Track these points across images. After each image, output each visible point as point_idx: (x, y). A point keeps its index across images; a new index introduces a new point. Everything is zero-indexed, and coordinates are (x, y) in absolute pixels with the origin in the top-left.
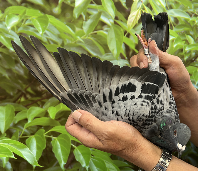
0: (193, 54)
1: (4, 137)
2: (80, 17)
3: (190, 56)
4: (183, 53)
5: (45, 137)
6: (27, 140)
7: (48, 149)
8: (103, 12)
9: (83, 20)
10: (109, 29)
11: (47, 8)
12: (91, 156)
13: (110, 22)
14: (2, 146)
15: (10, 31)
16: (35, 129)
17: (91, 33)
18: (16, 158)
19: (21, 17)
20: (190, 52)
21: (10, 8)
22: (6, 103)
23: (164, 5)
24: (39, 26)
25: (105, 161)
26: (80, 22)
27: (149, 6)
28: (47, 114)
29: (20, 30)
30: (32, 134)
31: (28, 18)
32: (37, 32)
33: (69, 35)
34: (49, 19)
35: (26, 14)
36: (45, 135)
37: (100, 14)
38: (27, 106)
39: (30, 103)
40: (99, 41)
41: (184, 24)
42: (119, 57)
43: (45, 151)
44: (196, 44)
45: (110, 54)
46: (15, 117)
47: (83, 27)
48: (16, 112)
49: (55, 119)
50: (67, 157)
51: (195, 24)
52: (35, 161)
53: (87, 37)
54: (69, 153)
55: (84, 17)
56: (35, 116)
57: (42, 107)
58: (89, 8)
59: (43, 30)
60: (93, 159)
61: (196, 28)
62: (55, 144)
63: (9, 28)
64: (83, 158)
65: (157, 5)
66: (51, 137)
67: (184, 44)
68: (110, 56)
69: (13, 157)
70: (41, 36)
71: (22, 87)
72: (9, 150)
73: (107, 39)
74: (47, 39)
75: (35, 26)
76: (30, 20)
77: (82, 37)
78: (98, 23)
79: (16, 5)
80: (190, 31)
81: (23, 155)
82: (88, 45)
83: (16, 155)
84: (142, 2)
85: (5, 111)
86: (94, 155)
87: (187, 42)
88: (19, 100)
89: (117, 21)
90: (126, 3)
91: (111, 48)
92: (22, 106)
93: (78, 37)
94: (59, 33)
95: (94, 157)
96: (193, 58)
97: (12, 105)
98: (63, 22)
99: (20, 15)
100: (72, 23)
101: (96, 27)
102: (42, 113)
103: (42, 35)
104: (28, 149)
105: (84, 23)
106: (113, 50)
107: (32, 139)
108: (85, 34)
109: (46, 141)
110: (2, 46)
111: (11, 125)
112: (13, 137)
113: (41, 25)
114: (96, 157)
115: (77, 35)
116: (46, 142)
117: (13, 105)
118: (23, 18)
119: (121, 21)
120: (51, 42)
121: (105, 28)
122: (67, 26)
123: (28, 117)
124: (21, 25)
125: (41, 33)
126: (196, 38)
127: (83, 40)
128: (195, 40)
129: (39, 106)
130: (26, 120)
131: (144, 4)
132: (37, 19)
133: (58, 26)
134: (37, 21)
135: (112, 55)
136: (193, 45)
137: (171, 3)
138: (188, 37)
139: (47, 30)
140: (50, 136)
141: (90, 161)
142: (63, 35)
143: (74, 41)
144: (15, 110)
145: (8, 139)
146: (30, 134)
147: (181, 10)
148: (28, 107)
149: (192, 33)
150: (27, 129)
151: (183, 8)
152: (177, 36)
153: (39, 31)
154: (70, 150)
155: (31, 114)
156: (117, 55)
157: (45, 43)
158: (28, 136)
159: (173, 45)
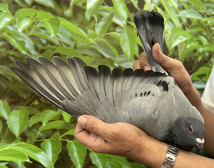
0: (207, 54)
1: (18, 141)
2: (92, 19)
3: (204, 56)
4: (197, 54)
5: (60, 141)
6: (42, 143)
7: (63, 152)
8: (116, 14)
9: (96, 22)
10: (122, 30)
11: (59, 10)
12: (108, 159)
13: (123, 24)
14: (17, 150)
15: (21, 34)
16: (50, 133)
17: (104, 35)
18: (31, 162)
19: (32, 19)
20: (204, 52)
21: (21, 10)
22: (20, 107)
23: (176, 6)
24: (51, 28)
25: (122, 164)
26: (92, 24)
27: (161, 7)
28: (61, 118)
29: (32, 33)
30: (47, 138)
31: (40, 21)
32: (49, 34)
33: (82, 37)
34: (61, 22)
35: (37, 17)
36: (60, 138)
37: (112, 16)
38: (41, 109)
39: (44, 106)
40: (112, 43)
41: (197, 24)
42: (133, 59)
43: (61, 155)
44: (209, 44)
45: (124, 55)
46: (29, 121)
47: (96, 29)
48: (30, 116)
49: (70, 122)
51: (208, 24)
52: (51, 165)
53: (100, 39)
54: (85, 156)
55: (96, 19)
56: (50, 119)
57: (56, 110)
58: (101, 10)
59: (55, 33)
60: (110, 162)
61: (209, 28)
62: (71, 148)
63: (20, 30)
64: (99, 161)
65: (169, 6)
66: (67, 140)
67: (197, 44)
68: (124, 58)
69: (29, 161)
70: (52, 39)
72: (24, 154)
73: (120, 41)
74: (59, 41)
75: (46, 29)
76: (42, 23)
77: (95, 39)
78: (111, 25)
79: (27, 8)
80: (204, 32)
81: (39, 159)
82: (101, 47)
83: (31, 159)
84: (154, 3)
85: (18, 115)
86: (110, 158)
87: (201, 43)
88: (33, 103)
89: (129, 22)
90: (139, 4)
91: (124, 50)
92: (36, 109)
93: (91, 40)
94: (71, 36)
95: (111, 160)
96: (207, 58)
97: (25, 108)
98: (75, 24)
99: (31, 17)
100: (84, 25)
101: (109, 29)
102: (57, 116)
103: (54, 38)
104: (43, 153)
105: (96, 25)
106: (127, 52)
107: (47, 142)
108: (97, 36)
109: (61, 144)
110: (14, 49)
111: (25, 128)
112: (28, 141)
114: (112, 160)
115: (90, 37)
116: (62, 146)
117: (27, 109)
118: (34, 20)
120: (63, 44)
121: (118, 30)
122: (79, 28)
123: (42, 121)
124: (32, 28)
125: (53, 35)
126: (209, 39)
127: (96, 42)
128: (209, 41)
129: (53, 109)
130: (41, 123)
131: (156, 5)
132: (48, 21)
133: (70, 28)
134: (48, 24)
135: (126, 57)
136: (206, 46)
137: (183, 4)
138: (201, 38)
139: (59, 33)
140: (65, 139)
141: (106, 164)
142: (75, 38)
143: (86, 43)
144: (28, 114)
145: (23, 143)
146: (45, 137)
147: (193, 11)
148: (42, 110)
149: (205, 34)
150: (42, 132)
151: (196, 9)
152: (190, 36)
153: (51, 34)
154: (86, 153)
155: (45, 118)
156: (131, 56)
157: (57, 46)
158: (43, 140)
159: (186, 46)
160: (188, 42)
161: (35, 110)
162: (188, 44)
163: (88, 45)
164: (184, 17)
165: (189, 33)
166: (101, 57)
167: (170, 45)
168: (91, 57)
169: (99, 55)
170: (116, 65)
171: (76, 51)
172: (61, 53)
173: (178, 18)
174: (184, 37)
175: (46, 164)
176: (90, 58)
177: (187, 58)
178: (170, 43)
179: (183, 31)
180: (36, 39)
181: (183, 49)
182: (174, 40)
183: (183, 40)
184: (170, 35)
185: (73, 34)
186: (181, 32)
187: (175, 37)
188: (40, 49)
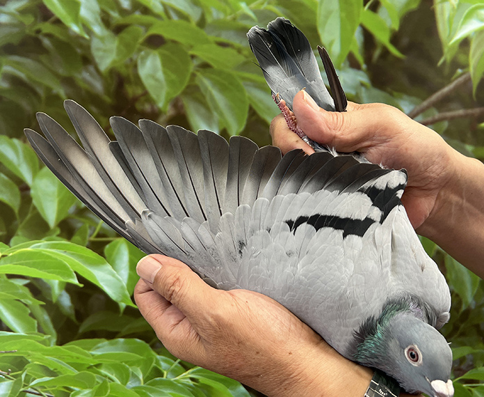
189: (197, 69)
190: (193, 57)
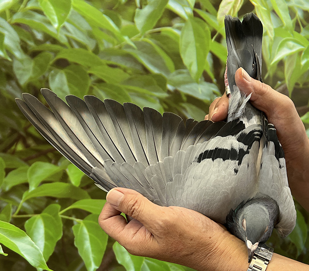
5: (61, 219)
6: (27, 222)
7: (65, 240)
9: (136, 7)
10: (183, 25)
13: (186, 13)
16: (43, 204)
17: (150, 31)
18: (6, 255)
24: (54, 12)
26: (130, 10)
28: (64, 178)
29: (16, 18)
30: (37, 212)
32: (49, 23)
33: (109, 32)
34: (72, 1)
36: (60, 214)
38: (28, 160)
39: (34, 154)
40: (165, 47)
43: (60, 244)
45: (184, 71)
46: (5, 180)
47: (136, 20)
48: (8, 171)
49: (79, 186)
50: (102, 256)
52: (41, 262)
53: (142, 39)
54: (105, 248)
56: (43, 178)
57: (56, 164)
59: (61, 22)
60: (148, 261)
62: (79, 233)
64: (130, 258)
66: (73, 218)
68: (185, 75)
70: (55, 32)
71: (19, 124)
73: (180, 44)
74: (68, 38)
75: (45, 13)
76: (37, 1)
77: (133, 38)
78: (164, 13)
81: (19, 249)
82: (144, 52)
83: (5, 249)
88: (13, 148)
89: (198, 11)
91: (186, 61)
92: (18, 159)
93: (126, 38)
94: (90, 28)
98: (98, 8)
100: (114, 11)
101: (159, 21)
102: (56, 174)
103: (57, 30)
105: (136, 13)
106: (191, 65)
107: (36, 220)
108: (139, 33)
109: (62, 225)
113: (56, 11)
115: (124, 33)
116: (63, 227)
117: (3, 157)
119: (207, 11)
120: (74, 44)
121: (177, 24)
122: (104, 16)
123: (29, 181)
124: (18, 9)
125: (56, 26)
127: (135, 43)
129: (50, 161)
130: (26, 186)
133: (89, 15)
134: (49, 3)
135: (189, 73)
139: (68, 21)
140: (70, 216)
142: (97, 33)
143: (117, 44)
144: (5, 167)
146: (32, 211)
148: (30, 162)
150: (28, 201)
152: (307, 44)
153: (52, 23)
154: (106, 244)
155: (35, 176)
156: (197, 74)
157: (63, 45)
158: (30, 216)
159: (300, 61)
160: (303, 54)
161: (17, 161)
162: (303, 59)
163: (120, 48)
164: (299, 8)
165: (305, 37)
166: (142, 72)
167: (270, 58)
168: (125, 70)
169: (139, 68)
170: (170, 87)
171: (97, 57)
172: (70, 59)
173: (288, 10)
174: (295, 44)
175: (33, 260)
176: (122, 71)
177: (299, 82)
178: (270, 53)
179: (296, 33)
180: (24, 30)
181: (294, 66)
182: (277, 48)
183: (294, 50)
184: (271, 40)
185: (93, 27)
186: (291, 35)
187: (280, 42)
188: (30, 49)
189: (94, 83)
190: (90, 75)
